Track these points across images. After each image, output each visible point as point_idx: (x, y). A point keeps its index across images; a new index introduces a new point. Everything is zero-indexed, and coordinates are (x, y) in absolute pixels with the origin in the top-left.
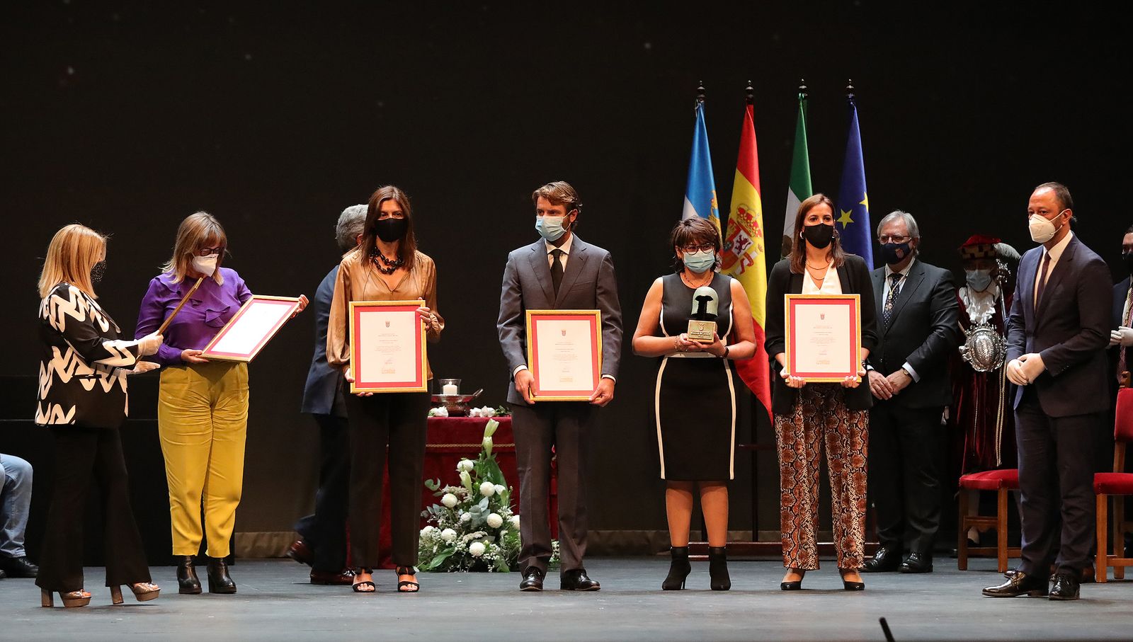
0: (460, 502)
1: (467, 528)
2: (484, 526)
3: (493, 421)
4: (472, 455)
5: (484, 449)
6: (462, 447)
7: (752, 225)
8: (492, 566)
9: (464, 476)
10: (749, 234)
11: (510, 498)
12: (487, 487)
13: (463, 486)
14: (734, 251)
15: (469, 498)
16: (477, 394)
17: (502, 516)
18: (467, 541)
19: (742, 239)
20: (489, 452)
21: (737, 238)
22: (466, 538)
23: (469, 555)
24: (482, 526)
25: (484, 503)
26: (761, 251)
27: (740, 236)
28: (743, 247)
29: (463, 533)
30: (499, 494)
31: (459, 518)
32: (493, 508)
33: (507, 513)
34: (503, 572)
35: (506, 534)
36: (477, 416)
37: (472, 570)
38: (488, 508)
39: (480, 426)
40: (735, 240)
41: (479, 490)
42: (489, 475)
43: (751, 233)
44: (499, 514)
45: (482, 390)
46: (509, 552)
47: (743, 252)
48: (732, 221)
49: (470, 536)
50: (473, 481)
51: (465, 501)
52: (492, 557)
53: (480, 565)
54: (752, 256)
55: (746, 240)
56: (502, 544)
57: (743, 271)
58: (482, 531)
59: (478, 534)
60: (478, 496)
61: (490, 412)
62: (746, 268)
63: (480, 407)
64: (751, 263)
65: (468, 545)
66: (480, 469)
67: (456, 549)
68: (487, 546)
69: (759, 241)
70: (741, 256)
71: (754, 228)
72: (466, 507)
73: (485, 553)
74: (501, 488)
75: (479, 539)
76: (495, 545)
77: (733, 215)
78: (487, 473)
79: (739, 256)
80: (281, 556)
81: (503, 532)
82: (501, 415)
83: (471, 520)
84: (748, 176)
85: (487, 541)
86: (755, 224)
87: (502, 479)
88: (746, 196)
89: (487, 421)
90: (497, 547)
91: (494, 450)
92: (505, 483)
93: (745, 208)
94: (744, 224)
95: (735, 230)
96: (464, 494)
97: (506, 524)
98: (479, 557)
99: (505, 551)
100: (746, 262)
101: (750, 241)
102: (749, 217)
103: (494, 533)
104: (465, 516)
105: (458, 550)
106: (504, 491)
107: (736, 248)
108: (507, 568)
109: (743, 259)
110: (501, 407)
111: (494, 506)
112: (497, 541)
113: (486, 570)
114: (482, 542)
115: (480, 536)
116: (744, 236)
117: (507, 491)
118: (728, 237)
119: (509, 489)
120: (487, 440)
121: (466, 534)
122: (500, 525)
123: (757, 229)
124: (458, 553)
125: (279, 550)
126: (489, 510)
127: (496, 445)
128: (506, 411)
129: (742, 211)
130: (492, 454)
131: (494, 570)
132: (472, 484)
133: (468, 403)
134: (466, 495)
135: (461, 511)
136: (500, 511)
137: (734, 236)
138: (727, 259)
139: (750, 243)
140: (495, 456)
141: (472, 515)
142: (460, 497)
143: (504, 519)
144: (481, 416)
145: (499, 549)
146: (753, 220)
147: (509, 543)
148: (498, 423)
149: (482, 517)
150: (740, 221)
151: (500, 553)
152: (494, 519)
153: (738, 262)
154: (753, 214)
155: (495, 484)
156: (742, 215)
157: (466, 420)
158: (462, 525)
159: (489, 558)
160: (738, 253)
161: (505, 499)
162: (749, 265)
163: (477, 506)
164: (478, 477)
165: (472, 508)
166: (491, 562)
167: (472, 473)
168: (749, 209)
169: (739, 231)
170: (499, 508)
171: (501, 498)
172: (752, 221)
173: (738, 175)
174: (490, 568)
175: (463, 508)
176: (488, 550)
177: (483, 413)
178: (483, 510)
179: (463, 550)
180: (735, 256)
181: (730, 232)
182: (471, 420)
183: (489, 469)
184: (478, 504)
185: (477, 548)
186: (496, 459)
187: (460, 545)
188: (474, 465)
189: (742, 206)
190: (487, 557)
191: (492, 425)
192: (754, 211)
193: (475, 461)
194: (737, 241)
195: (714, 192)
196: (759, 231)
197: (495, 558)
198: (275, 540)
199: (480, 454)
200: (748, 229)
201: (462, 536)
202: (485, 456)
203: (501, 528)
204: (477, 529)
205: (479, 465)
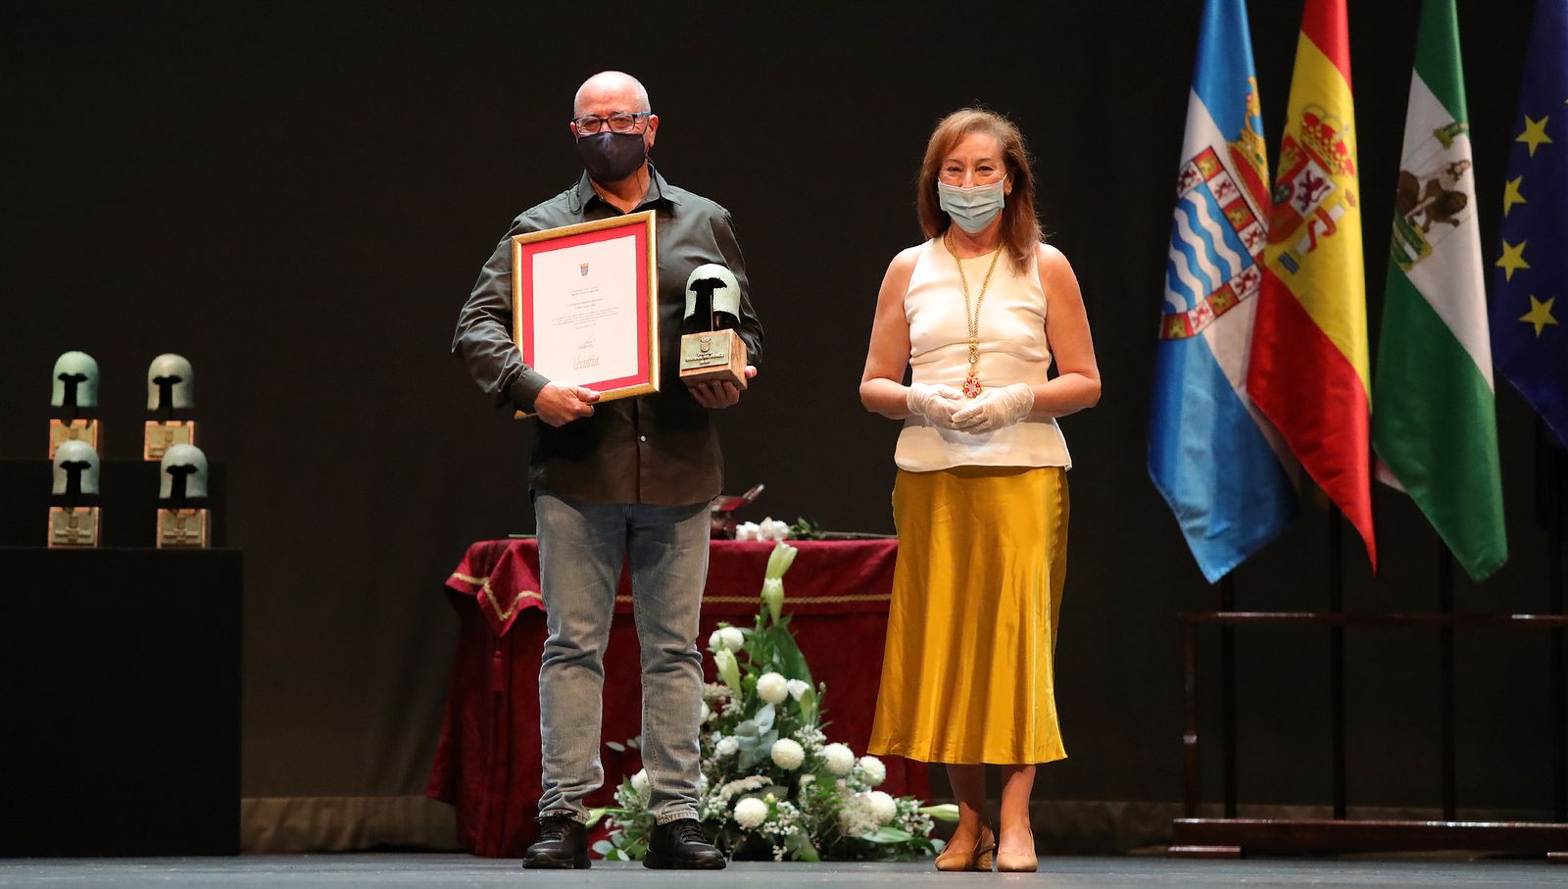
0: (715, 715)
1: (729, 769)
2: (766, 765)
3: (784, 546)
4: (741, 619)
5: (766, 605)
6: (719, 604)
7: (1333, 149)
8: (781, 848)
9: (725, 660)
10: (1325, 167)
11: (821, 707)
12: (772, 683)
13: (722, 683)
14: (1296, 204)
15: (735, 706)
16: (750, 496)
17: (802, 744)
18: (729, 795)
19: (1312, 179)
20: (775, 610)
21: (1301, 178)
22: (728, 790)
23: (733, 825)
24: (759, 765)
25: (765, 717)
26: (1351, 202)
27: (1308, 174)
28: (1315, 195)
29: (722, 780)
30: (797, 698)
31: (713, 750)
32: (784, 728)
33: (812, 739)
34: (804, 861)
35: (812, 783)
36: (752, 538)
37: (740, 857)
38: (774, 727)
39: (756, 559)
40: (1296, 182)
41: (755, 691)
42: (776, 659)
43: (1332, 167)
44: (798, 740)
45: (761, 488)
46: (818, 820)
47: (1313, 206)
48: (1291, 142)
49: (737, 786)
50: (743, 672)
51: (726, 714)
52: (782, 829)
53: (757, 847)
54: (1335, 213)
55: (1319, 182)
56: (803, 802)
57: (1313, 246)
58: (762, 775)
59: (752, 782)
60: (753, 703)
61: (778, 530)
62: (1321, 241)
63: (758, 522)
64: (1331, 229)
65: (732, 804)
66: (757, 647)
67: (707, 812)
68: (772, 807)
69: (1348, 184)
70: (1309, 214)
71: (1338, 156)
72: (728, 725)
73: (767, 820)
74: (800, 687)
75: (756, 792)
76: (787, 803)
77: (1293, 127)
78: (772, 656)
79: (1304, 215)
80: (336, 849)
81: (806, 779)
82: (801, 538)
83: (738, 752)
84: (1326, 47)
85: (770, 796)
86: (1341, 147)
87: (804, 669)
88: (1321, 89)
89: (772, 548)
90: (792, 807)
91: (786, 609)
92: (809, 677)
93: (1319, 114)
94: (1316, 148)
95: (1298, 159)
96: (723, 698)
97: (811, 762)
98: (754, 830)
99: (808, 817)
100: (1320, 227)
101: (1328, 182)
102: (1328, 132)
103: (787, 781)
104: (726, 745)
105: (711, 815)
106: (807, 692)
107: (1299, 198)
108: (814, 853)
109: (1314, 222)
110: (802, 521)
111: (788, 724)
112: (792, 796)
113: (770, 857)
114: (761, 799)
115: (757, 785)
116: (1316, 171)
117: (813, 693)
118: (1281, 174)
119: (817, 689)
120: (773, 586)
121: (727, 782)
122: (799, 763)
123: (1344, 158)
124: (712, 822)
125: (333, 834)
126: (776, 733)
127: (788, 600)
128: (813, 529)
129: (1311, 120)
130: (782, 616)
131: (787, 858)
132: (742, 679)
133: (732, 513)
134: (728, 701)
135: (717, 735)
136: (798, 734)
137: (1295, 172)
138: (1280, 222)
139: (1328, 188)
140: (788, 620)
141: (741, 743)
142: (716, 705)
143: (808, 752)
144: (760, 538)
145: (796, 813)
146: (1336, 139)
147: (819, 801)
148: (794, 550)
149: (763, 747)
150: (1307, 140)
151: (799, 822)
152: (787, 751)
153: (1304, 228)
154: (1334, 126)
155: (788, 677)
156: (1311, 129)
157: (729, 545)
158: (720, 762)
159: (776, 831)
160: (1304, 209)
161: (810, 708)
162: (1327, 234)
163: (750, 723)
164: (753, 663)
165: (741, 727)
166: (780, 840)
167: (741, 655)
168: (1327, 115)
169: (1304, 161)
170: (797, 728)
171: (802, 706)
172: (1333, 141)
173: (1306, 46)
174: (779, 852)
175: (720, 729)
176: (773, 814)
177: (764, 532)
178: (763, 730)
179: (721, 815)
180: (1296, 214)
181: (1285, 164)
182: (738, 546)
183: (776, 648)
184: (752, 718)
185: (751, 810)
186: (791, 627)
187: (716, 804)
188: (746, 639)
189: (1313, 111)
190: (771, 828)
191: (784, 555)
192: (1337, 119)
193: (747, 631)
194: (1302, 184)
195: (1252, 80)
196: (1349, 162)
197: (788, 831)
198: (326, 815)
199: (758, 617)
200: (1325, 158)
201: (718, 786)
202: (769, 621)
203: (802, 770)
204: (751, 772)
205: (753, 637)
